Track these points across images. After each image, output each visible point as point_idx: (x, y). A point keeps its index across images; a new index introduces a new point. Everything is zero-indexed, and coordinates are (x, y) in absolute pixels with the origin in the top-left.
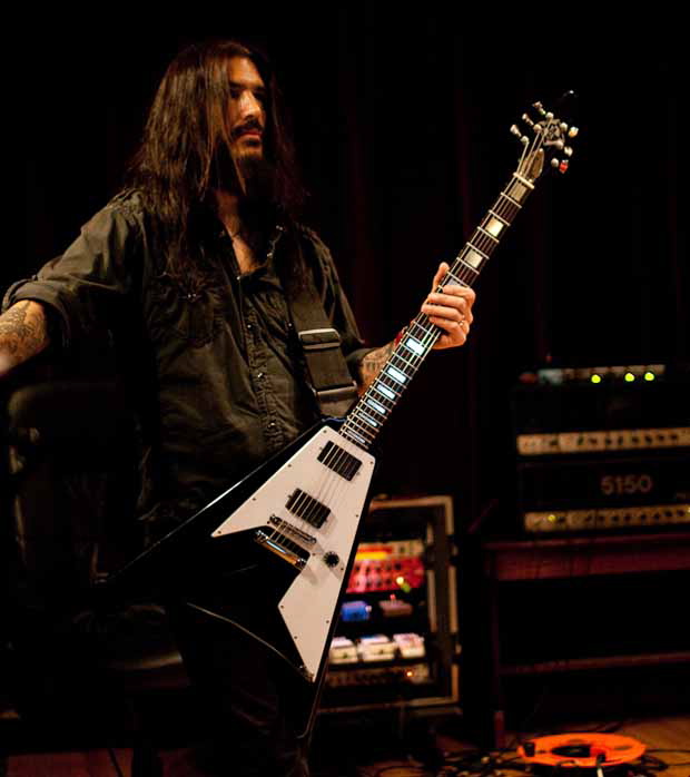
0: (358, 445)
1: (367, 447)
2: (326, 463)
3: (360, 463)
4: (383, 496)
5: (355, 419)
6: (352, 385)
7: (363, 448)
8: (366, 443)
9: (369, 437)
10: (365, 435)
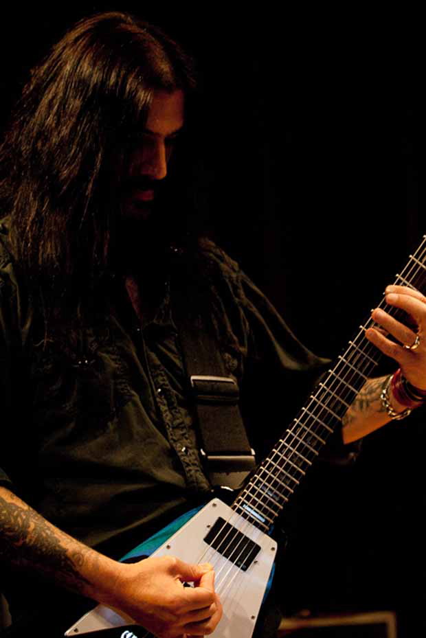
0: (256, 524)
1: (267, 528)
2: (214, 546)
3: (258, 549)
4: (306, 613)
5: (253, 491)
6: (250, 454)
7: (262, 528)
8: (267, 522)
9: (271, 515)
10: (265, 511)
